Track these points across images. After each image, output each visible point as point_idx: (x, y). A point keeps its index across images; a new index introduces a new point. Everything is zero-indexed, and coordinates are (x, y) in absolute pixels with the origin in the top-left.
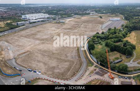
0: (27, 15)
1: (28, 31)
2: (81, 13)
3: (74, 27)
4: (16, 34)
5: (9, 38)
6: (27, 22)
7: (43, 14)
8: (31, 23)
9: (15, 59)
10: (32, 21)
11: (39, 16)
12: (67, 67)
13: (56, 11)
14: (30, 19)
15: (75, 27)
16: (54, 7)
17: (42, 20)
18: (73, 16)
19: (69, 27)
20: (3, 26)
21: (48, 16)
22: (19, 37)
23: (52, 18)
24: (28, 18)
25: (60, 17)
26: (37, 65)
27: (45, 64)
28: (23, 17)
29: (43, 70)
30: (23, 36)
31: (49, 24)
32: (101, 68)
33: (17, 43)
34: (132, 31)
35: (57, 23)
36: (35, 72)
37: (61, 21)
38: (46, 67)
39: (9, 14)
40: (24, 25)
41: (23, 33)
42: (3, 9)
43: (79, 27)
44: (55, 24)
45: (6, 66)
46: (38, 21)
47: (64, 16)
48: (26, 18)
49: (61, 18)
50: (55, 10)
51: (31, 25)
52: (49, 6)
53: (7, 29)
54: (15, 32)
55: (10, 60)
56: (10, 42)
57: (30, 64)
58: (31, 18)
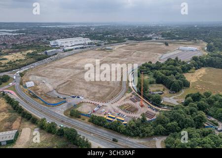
0: (57, 41)
1: (63, 61)
2: (138, 37)
3: (123, 55)
4: (48, 66)
5: (40, 72)
6: (59, 50)
7: (82, 39)
8: (65, 51)
9: (55, 90)
10: (66, 48)
11: (76, 41)
12: (107, 92)
13: (101, 35)
14: (63, 46)
15: (125, 55)
16: (99, 28)
17: (82, 46)
18: (125, 41)
19: (117, 55)
20: (23, 58)
21: (90, 41)
22: (53, 68)
23: (96, 44)
24: (59, 44)
25: (106, 42)
26: (79, 92)
27: (87, 90)
28: (52, 43)
29: (86, 95)
30: (58, 67)
31: (92, 51)
32: (137, 96)
33: (52, 75)
34: (203, 66)
35: (101, 50)
36: (79, 97)
37: (107, 48)
38: (88, 92)
39: (25, 39)
40: (56, 54)
41: (57, 63)
42: (9, 32)
43: (131, 56)
44: (100, 52)
45: (49, 98)
46: (76, 49)
47: (113, 41)
48: (57, 45)
49: (108, 44)
50: (101, 33)
51: (66, 54)
52: (91, 27)
53: (31, 61)
54: (46, 64)
55: (50, 92)
56: (43, 75)
57: (72, 92)
58: (65, 45)
